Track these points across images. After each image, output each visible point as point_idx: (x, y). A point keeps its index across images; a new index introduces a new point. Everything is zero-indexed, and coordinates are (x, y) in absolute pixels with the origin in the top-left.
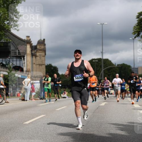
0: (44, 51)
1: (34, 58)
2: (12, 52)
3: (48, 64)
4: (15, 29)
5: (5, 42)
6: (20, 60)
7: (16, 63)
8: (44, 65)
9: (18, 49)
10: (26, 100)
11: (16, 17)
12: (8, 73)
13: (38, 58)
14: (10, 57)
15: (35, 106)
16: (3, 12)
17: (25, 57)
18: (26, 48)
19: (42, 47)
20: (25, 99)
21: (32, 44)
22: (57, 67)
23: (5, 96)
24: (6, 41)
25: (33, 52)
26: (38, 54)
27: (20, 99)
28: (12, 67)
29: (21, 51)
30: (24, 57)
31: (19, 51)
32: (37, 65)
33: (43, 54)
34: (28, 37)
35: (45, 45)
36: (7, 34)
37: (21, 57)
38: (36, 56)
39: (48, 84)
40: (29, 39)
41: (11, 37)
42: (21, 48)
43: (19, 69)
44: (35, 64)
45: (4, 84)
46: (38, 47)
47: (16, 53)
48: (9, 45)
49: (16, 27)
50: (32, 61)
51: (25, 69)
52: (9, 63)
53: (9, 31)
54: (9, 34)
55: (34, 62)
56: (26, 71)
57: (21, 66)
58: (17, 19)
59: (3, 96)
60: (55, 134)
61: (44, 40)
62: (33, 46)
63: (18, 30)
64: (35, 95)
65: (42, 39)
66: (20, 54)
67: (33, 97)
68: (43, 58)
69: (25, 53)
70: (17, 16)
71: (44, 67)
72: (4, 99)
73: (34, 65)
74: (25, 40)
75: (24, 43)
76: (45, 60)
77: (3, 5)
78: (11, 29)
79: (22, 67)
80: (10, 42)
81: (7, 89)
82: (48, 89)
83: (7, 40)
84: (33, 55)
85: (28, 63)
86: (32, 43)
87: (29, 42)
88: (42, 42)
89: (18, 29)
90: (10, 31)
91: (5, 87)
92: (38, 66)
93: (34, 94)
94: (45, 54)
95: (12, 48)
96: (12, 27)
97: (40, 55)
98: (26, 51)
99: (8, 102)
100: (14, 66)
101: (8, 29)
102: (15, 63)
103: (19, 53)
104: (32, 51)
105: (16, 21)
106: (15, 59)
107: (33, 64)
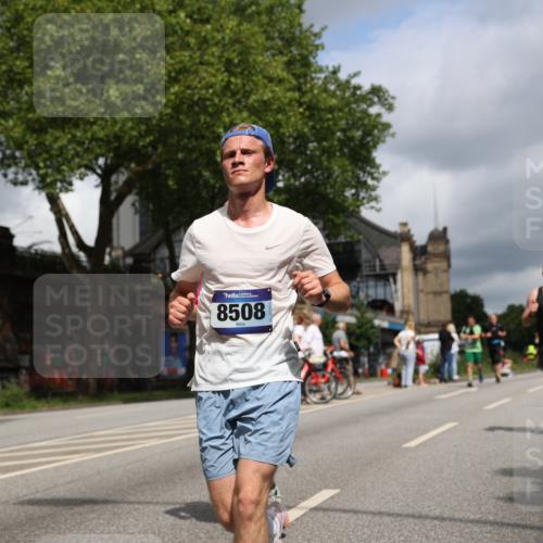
0: (446, 256)
1: (421, 277)
2: (364, 265)
3: (458, 289)
4: (372, 208)
5: (346, 243)
6: (385, 285)
7: (375, 291)
8: (447, 292)
9: (378, 256)
10: (406, 386)
11: (373, 178)
12: (357, 317)
13: (431, 277)
14: (361, 277)
15: (429, 400)
16: (340, 167)
17: (399, 277)
18: (400, 253)
19: (441, 248)
20: (403, 383)
21: (414, 242)
22: (482, 297)
23: (352, 378)
24: (348, 239)
25: (418, 262)
26: (430, 266)
27: (389, 384)
28: (365, 302)
29: (386, 262)
30: (394, 275)
31: (381, 261)
32: (428, 293)
33: (443, 265)
34: (405, 224)
35: (447, 242)
36: (351, 221)
37: (387, 276)
38: (425, 272)
39: (474, 341)
40: (406, 229)
41: (362, 227)
42: (387, 255)
43: (384, 306)
44: (422, 291)
45: (347, 346)
46: (430, 249)
47: (374, 266)
48: (357, 248)
49: (373, 204)
50: (416, 284)
51: (398, 307)
52: (358, 293)
53: (355, 214)
54: (356, 221)
55: (421, 287)
56: (402, 312)
57: (388, 298)
58: (375, 183)
59: (346, 377)
60: (488, 472)
61: (445, 229)
62: (416, 248)
63: (379, 210)
64: (427, 372)
65: (441, 228)
66: (385, 269)
67: (421, 376)
68: (443, 276)
69: (397, 265)
70: (376, 175)
71: (446, 299)
72: (349, 385)
73: (422, 296)
74: (396, 233)
75: (393, 240)
76: (448, 280)
77: (341, 150)
78: (362, 208)
79: (391, 301)
80: (359, 241)
81: (356, 361)
82: (475, 354)
83: (352, 237)
84: (418, 269)
85: (406, 290)
86: (414, 238)
87: (406, 237)
88: (439, 236)
89: (378, 206)
90: (358, 212)
91: (352, 354)
92: (431, 297)
93: (424, 368)
94: (449, 266)
95: (365, 255)
96: (362, 204)
97: (436, 269)
98: (399, 259)
99: (358, 393)
100: (370, 299)
101: (354, 211)
102: (371, 292)
103: (383, 267)
104: (414, 259)
105: (374, 188)
106: (371, 283)
107: (417, 291)
